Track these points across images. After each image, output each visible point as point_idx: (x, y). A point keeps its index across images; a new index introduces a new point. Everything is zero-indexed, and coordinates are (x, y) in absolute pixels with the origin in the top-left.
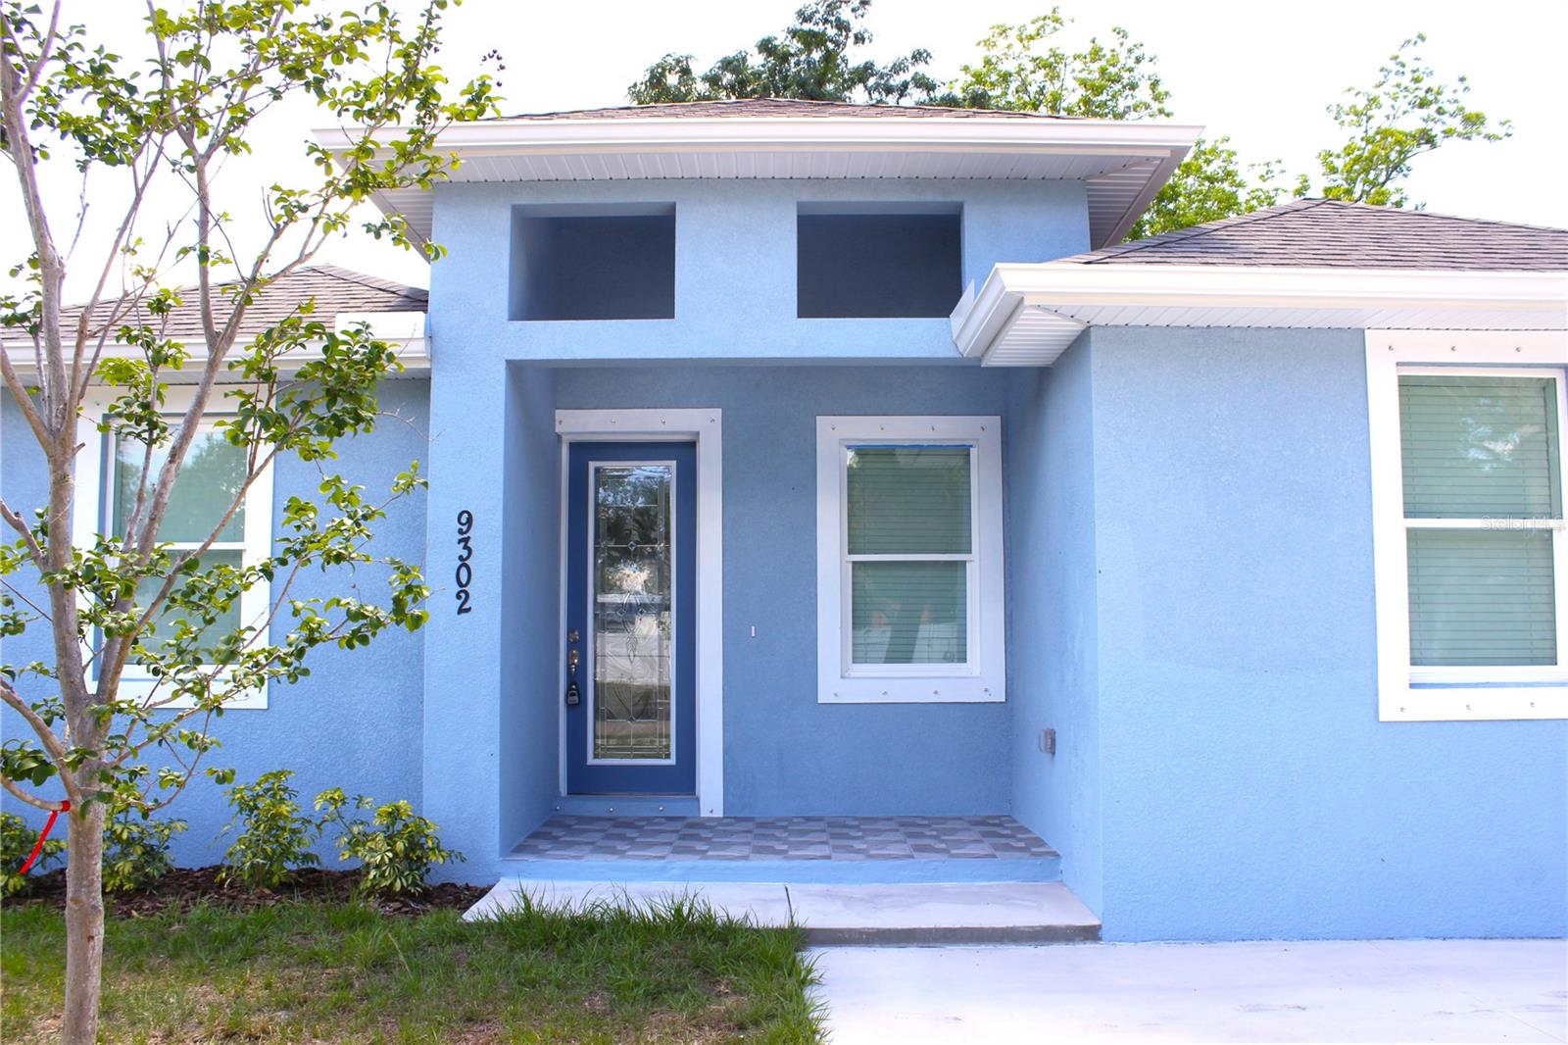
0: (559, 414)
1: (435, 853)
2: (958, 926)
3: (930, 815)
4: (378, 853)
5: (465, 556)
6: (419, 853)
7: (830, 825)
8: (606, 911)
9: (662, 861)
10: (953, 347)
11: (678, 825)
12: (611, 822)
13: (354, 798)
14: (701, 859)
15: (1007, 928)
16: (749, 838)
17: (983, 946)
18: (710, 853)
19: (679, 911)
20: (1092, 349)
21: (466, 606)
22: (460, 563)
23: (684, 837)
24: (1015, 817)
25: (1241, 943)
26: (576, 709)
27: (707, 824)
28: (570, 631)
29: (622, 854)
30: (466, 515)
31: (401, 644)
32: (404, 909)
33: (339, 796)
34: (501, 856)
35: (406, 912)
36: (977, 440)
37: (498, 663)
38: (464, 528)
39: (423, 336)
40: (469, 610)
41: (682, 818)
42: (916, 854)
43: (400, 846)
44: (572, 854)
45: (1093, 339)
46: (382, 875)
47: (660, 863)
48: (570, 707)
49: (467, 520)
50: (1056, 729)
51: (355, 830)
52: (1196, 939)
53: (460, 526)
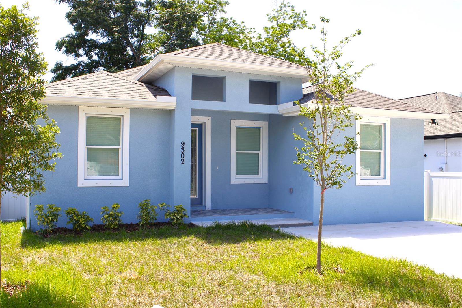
5: (183, 152)
10: (278, 111)
27: (207, 211)
30: (183, 142)
36: (263, 127)
38: (183, 145)
40: (184, 163)
41: (203, 210)
49: (183, 144)
50: (293, 188)
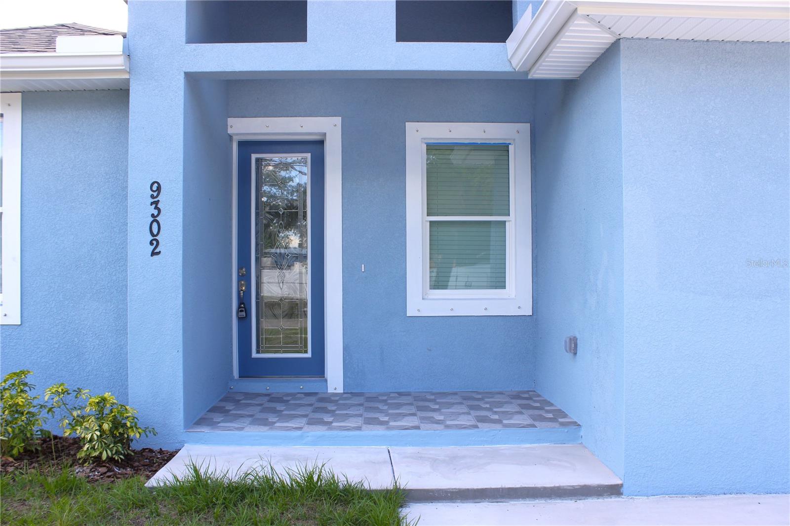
0: (231, 121)
1: (133, 430)
2: (518, 486)
3: (482, 391)
4: (89, 431)
5: (156, 214)
6: (121, 430)
7: (417, 399)
8: (255, 478)
9: (301, 432)
10: (508, 64)
11: (312, 400)
12: (267, 398)
13: (75, 391)
14: (327, 430)
15: (555, 487)
16: (361, 410)
17: (537, 501)
18: (334, 424)
19: (311, 477)
20: (621, 56)
21: (157, 250)
22: (153, 219)
23: (316, 410)
24: (539, 392)
25: (722, 496)
26: (244, 320)
27: (333, 398)
28: (240, 268)
29: (271, 425)
30: (156, 185)
31: (114, 278)
32: (109, 474)
33: (62, 390)
34: (184, 429)
35: (109, 477)
36: (514, 140)
37: (181, 291)
38: (155, 194)
39: (121, 53)
40: (159, 253)
41: (316, 394)
42: (479, 424)
43: (106, 426)
44: (236, 425)
45: (622, 47)
46: (93, 448)
47: (298, 433)
48: (240, 319)
49: (157, 188)
50: (578, 336)
51: (75, 414)
52: (691, 494)
53: (153, 193)
